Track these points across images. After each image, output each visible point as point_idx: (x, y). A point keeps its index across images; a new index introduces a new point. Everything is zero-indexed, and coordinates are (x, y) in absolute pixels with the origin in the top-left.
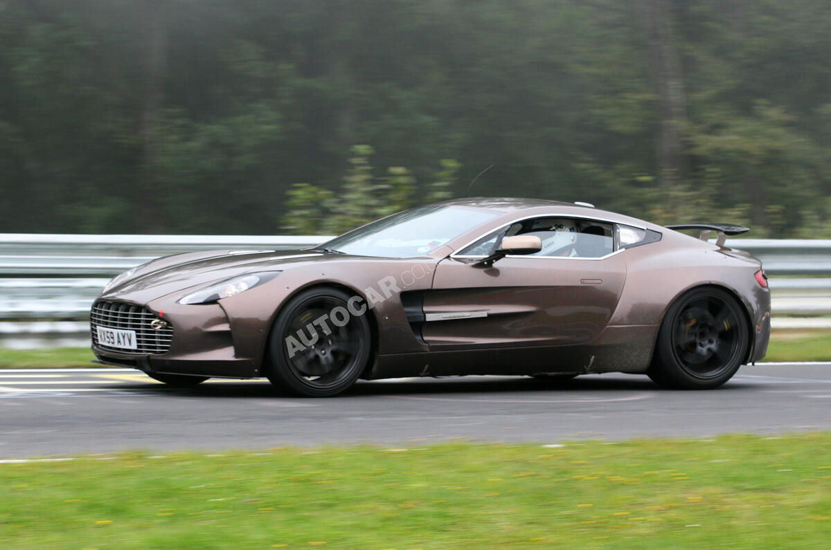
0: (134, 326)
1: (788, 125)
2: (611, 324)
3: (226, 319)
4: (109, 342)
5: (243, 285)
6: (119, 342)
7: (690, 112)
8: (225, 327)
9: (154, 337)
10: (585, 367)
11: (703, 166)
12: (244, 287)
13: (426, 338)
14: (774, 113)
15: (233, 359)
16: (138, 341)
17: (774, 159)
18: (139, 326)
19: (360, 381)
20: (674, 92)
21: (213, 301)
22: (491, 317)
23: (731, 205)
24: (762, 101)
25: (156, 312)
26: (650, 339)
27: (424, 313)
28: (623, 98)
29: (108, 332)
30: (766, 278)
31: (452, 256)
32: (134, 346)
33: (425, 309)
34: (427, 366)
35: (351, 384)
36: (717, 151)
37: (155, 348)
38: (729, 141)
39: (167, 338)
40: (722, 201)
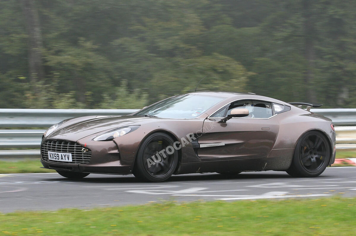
0: (70, 151)
1: (96, 51)
2: (274, 148)
3: (117, 147)
4: (56, 159)
5: (123, 132)
6: (62, 158)
7: (45, 44)
8: (116, 151)
9: (82, 156)
10: (263, 168)
11: (52, 72)
12: (124, 133)
13: (199, 155)
14: (88, 44)
15: (121, 166)
16: (73, 158)
17: (88, 68)
18: (74, 151)
19: (173, 175)
20: (37, 34)
21: (111, 139)
22: (226, 145)
23: (67, 92)
24: (82, 38)
25: (82, 144)
26: (290, 155)
27: (199, 144)
28: (12, 37)
29: (55, 154)
30: (334, 127)
31: (208, 118)
32: (71, 160)
33: (199, 142)
34: (200, 168)
35: (169, 177)
36: (60, 64)
37: (82, 161)
38: (65, 58)
39: (87, 156)
40: (62, 90)
